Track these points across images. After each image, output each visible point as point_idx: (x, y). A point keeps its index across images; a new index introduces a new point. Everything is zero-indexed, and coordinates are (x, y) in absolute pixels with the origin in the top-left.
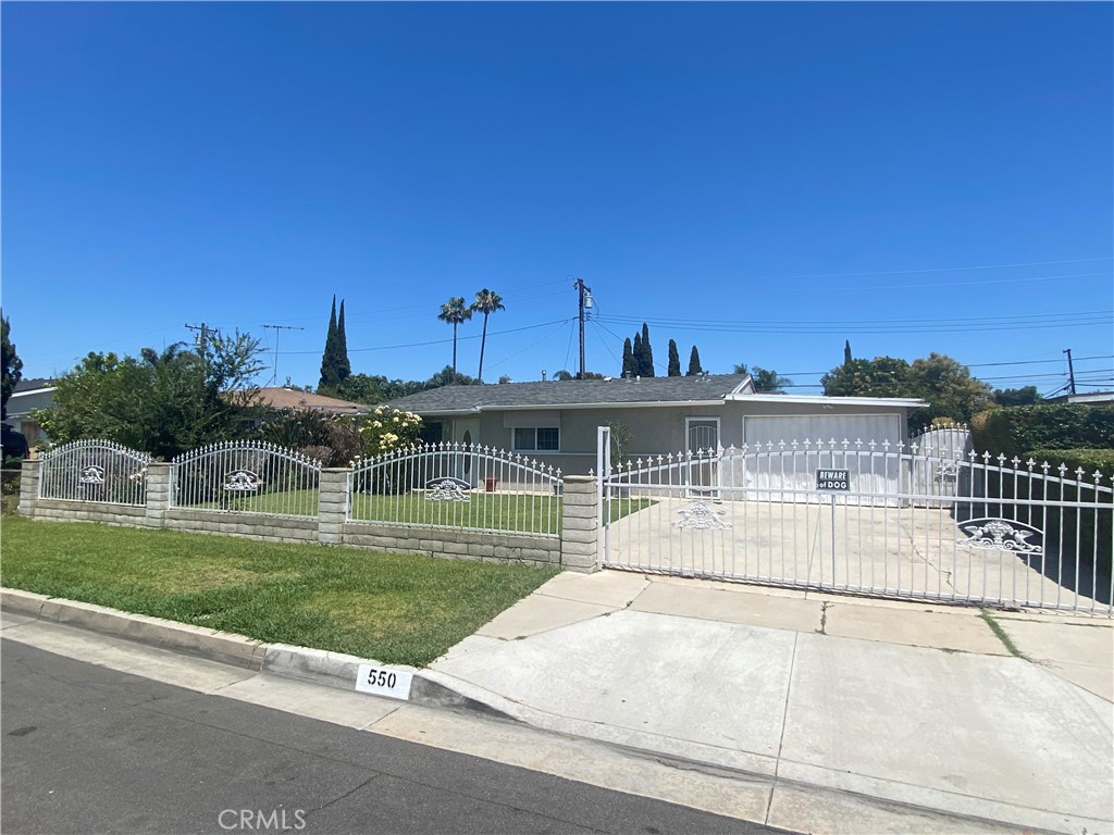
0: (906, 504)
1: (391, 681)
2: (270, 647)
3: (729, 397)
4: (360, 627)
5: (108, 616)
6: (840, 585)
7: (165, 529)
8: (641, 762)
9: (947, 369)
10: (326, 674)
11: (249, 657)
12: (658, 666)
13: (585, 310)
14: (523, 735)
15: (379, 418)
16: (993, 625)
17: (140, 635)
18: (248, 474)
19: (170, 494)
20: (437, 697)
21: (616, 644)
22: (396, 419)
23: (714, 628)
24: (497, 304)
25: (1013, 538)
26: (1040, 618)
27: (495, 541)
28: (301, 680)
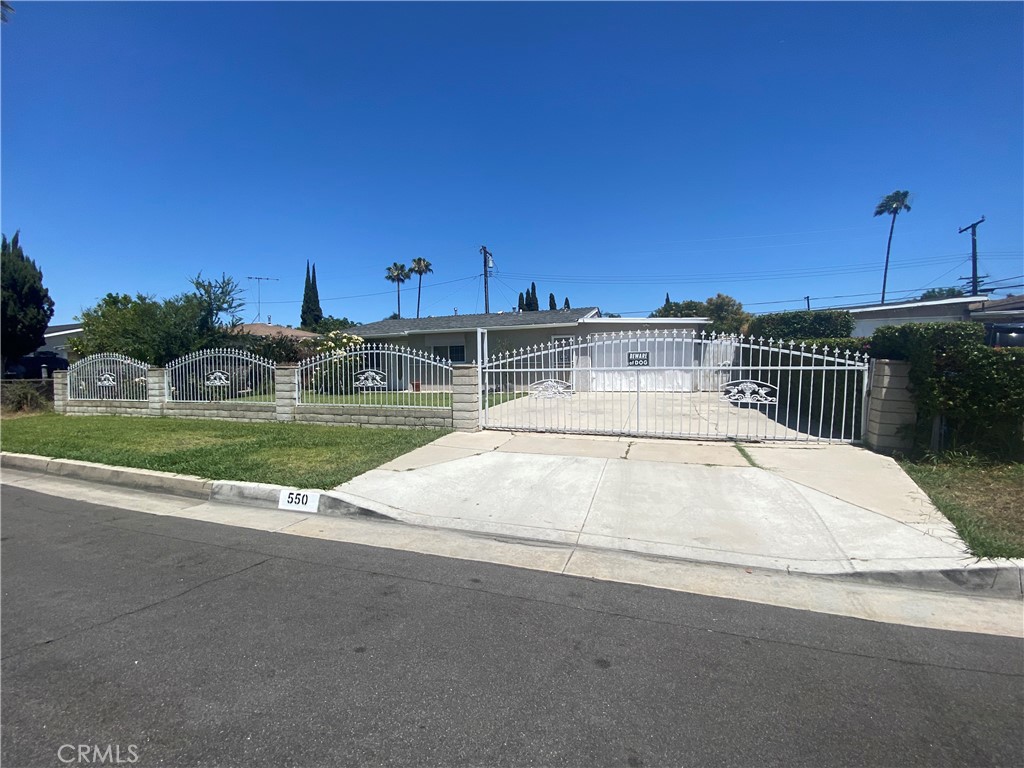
0: (695, 389)
1: (304, 500)
2: (216, 482)
3: (580, 321)
4: (290, 468)
5: (95, 468)
6: (642, 431)
7: (164, 416)
8: (481, 541)
9: (728, 305)
10: (257, 499)
11: (200, 490)
12: (507, 483)
13: (488, 269)
14: (399, 529)
15: (332, 340)
16: (742, 451)
17: (119, 481)
18: (223, 374)
19: (166, 391)
20: (338, 509)
21: (480, 471)
22: (345, 340)
23: (551, 459)
24: (427, 268)
25: (757, 393)
26: (773, 446)
27: (406, 414)
28: (238, 504)
